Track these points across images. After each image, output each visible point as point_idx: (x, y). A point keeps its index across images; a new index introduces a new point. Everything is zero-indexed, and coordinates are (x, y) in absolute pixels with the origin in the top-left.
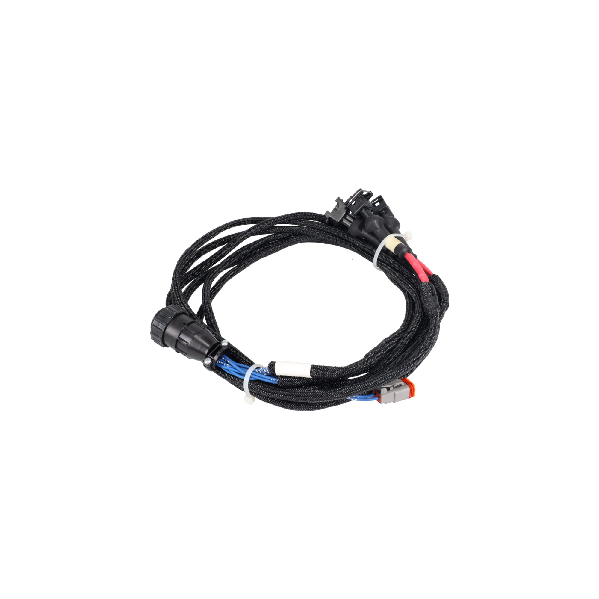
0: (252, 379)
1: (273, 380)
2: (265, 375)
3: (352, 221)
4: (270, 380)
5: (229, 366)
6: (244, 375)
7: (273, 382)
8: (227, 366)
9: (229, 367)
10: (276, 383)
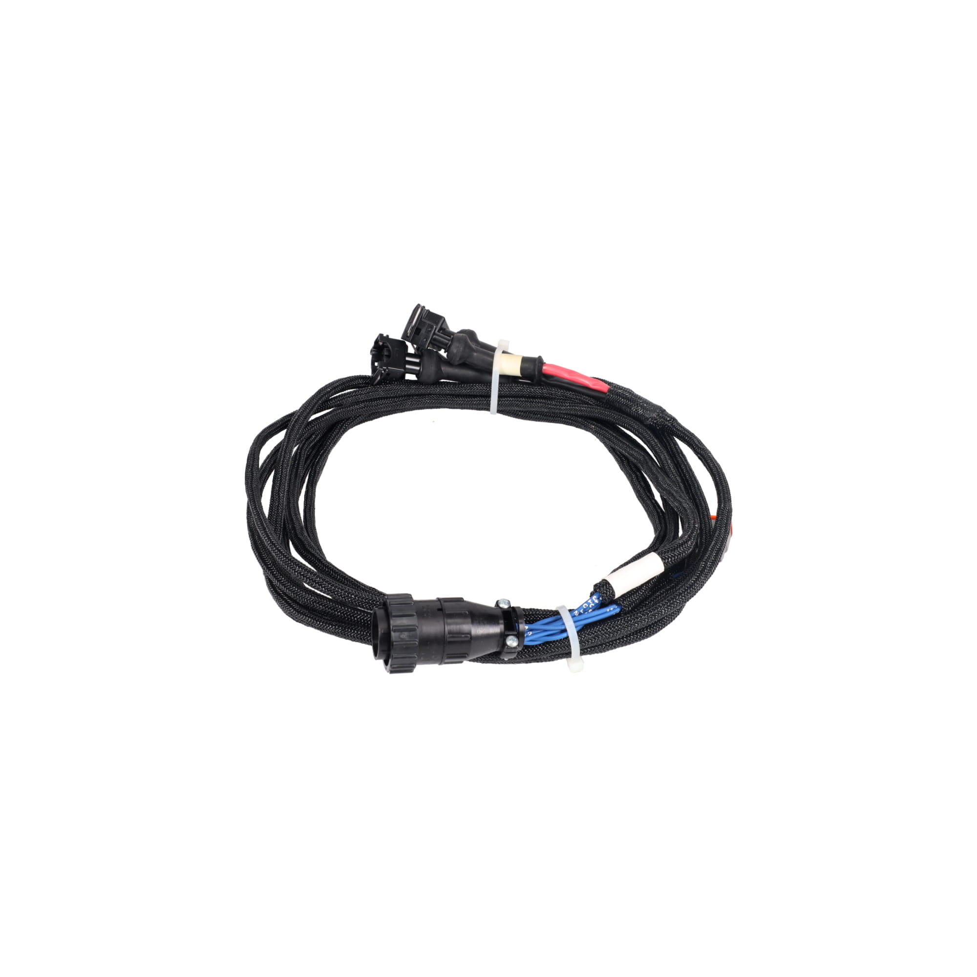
0: (579, 628)
1: (610, 611)
2: (591, 612)
3: (417, 360)
4: (607, 612)
5: (531, 633)
6: (565, 631)
7: (613, 613)
8: (530, 635)
9: (532, 635)
10: (618, 610)
